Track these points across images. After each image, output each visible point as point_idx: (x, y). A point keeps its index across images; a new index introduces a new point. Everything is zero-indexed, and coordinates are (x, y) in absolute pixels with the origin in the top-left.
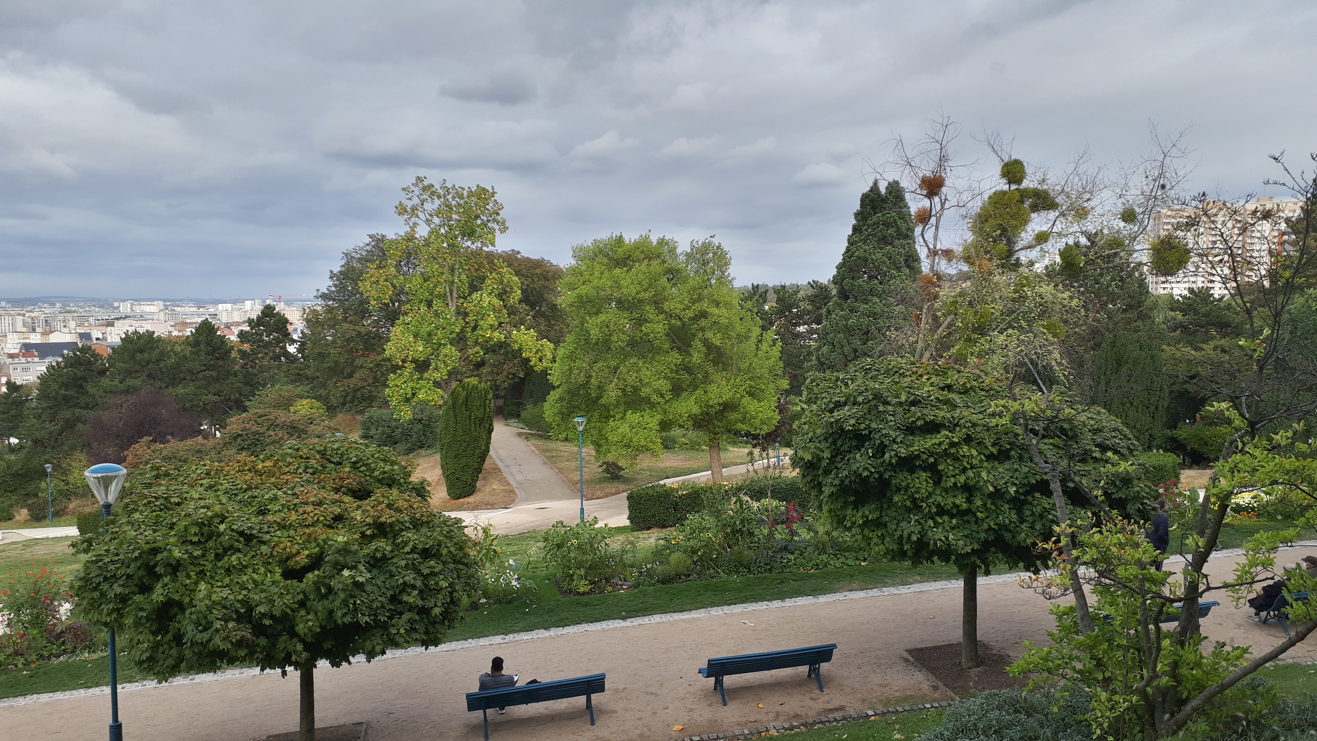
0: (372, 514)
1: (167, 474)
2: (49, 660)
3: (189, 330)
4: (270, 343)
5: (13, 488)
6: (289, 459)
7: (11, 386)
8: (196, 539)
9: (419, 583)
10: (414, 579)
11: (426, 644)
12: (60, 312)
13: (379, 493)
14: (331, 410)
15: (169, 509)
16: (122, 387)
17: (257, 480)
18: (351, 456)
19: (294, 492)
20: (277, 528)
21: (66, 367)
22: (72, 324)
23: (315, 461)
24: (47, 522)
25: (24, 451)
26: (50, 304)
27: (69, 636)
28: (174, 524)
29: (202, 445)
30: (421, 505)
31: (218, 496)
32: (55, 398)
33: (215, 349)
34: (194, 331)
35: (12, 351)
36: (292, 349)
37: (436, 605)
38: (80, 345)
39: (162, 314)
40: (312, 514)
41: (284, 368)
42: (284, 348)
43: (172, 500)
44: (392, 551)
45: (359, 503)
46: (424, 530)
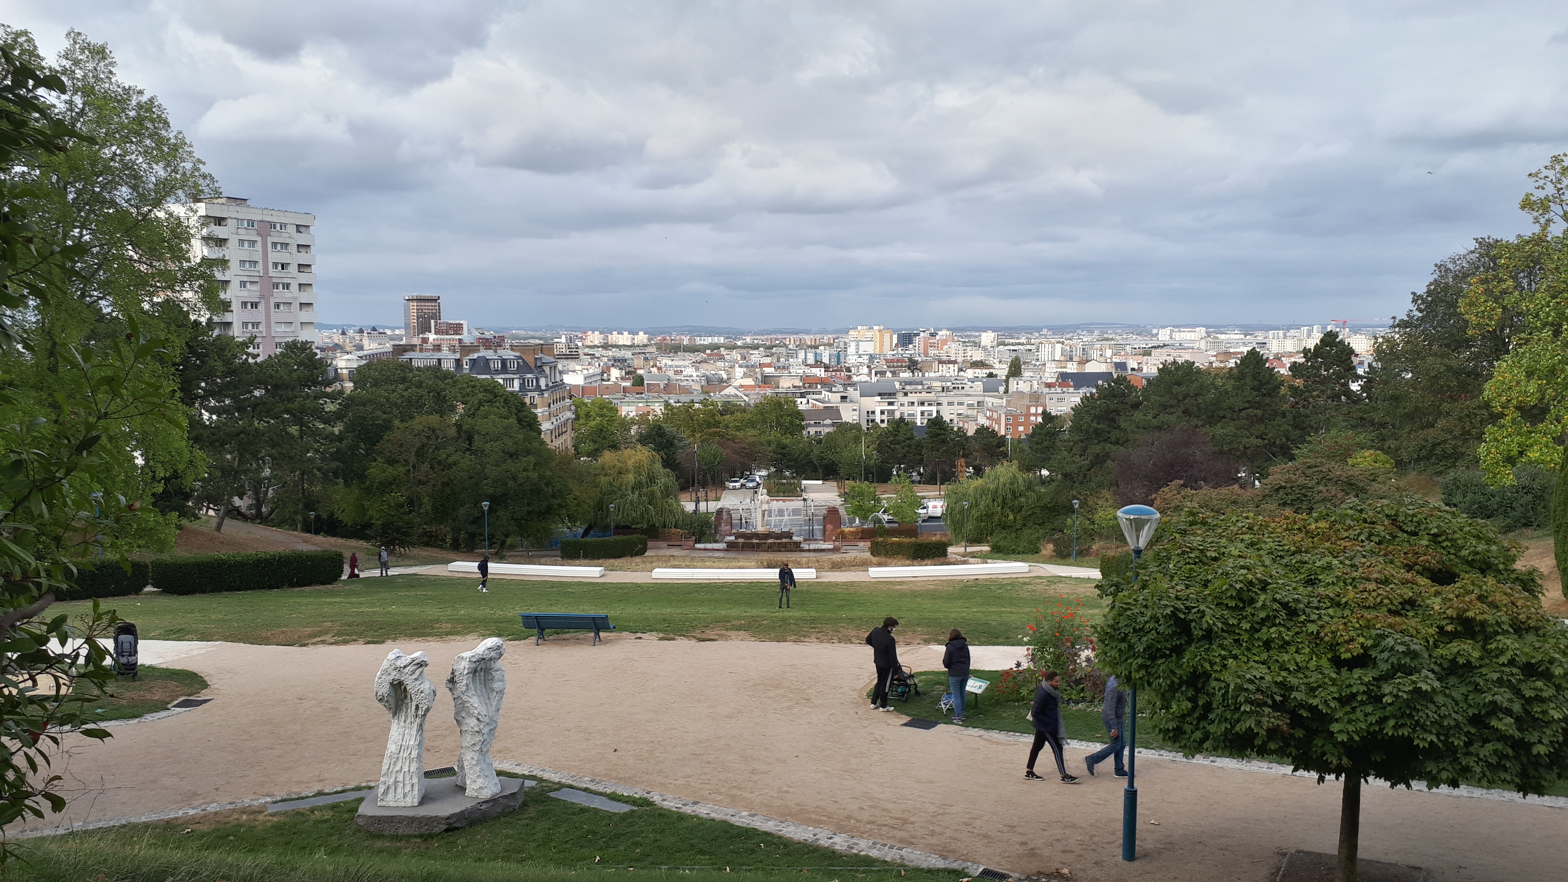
0: (1456, 605)
1: (1204, 523)
2: (1068, 704)
3: (1233, 361)
4: (1329, 377)
5: (1041, 521)
6: (1349, 522)
7: (1046, 415)
8: (1232, 604)
9: (1517, 707)
10: (1510, 700)
11: (1524, 788)
12: (1098, 340)
13: (1467, 578)
14: (1400, 465)
15: (1204, 564)
16: (1155, 422)
17: (1307, 543)
18: (1430, 526)
19: (1353, 562)
20: (1329, 604)
21: (1099, 398)
22: (1109, 353)
23: (1383, 528)
24: (1072, 560)
25: (1054, 484)
26: (1089, 331)
27: (1088, 684)
28: (1208, 581)
29: (1239, 495)
30: (1529, 603)
31: (1260, 556)
32: (1087, 431)
33: (1262, 384)
34: (1238, 362)
35: (1049, 381)
36: (1355, 387)
37: (1540, 742)
38: (1115, 376)
39: (1203, 342)
40: (1374, 594)
41: (1345, 410)
42: (1346, 385)
43: (1209, 554)
44: (1481, 658)
45: (1439, 588)
46: (1531, 638)
